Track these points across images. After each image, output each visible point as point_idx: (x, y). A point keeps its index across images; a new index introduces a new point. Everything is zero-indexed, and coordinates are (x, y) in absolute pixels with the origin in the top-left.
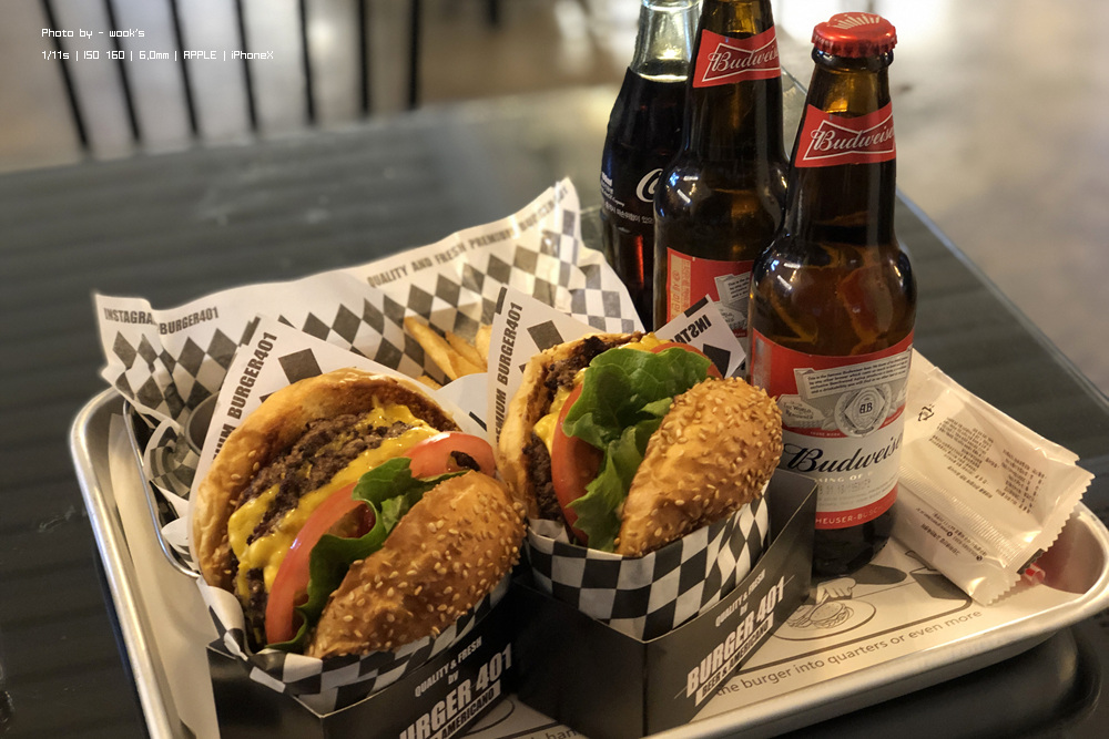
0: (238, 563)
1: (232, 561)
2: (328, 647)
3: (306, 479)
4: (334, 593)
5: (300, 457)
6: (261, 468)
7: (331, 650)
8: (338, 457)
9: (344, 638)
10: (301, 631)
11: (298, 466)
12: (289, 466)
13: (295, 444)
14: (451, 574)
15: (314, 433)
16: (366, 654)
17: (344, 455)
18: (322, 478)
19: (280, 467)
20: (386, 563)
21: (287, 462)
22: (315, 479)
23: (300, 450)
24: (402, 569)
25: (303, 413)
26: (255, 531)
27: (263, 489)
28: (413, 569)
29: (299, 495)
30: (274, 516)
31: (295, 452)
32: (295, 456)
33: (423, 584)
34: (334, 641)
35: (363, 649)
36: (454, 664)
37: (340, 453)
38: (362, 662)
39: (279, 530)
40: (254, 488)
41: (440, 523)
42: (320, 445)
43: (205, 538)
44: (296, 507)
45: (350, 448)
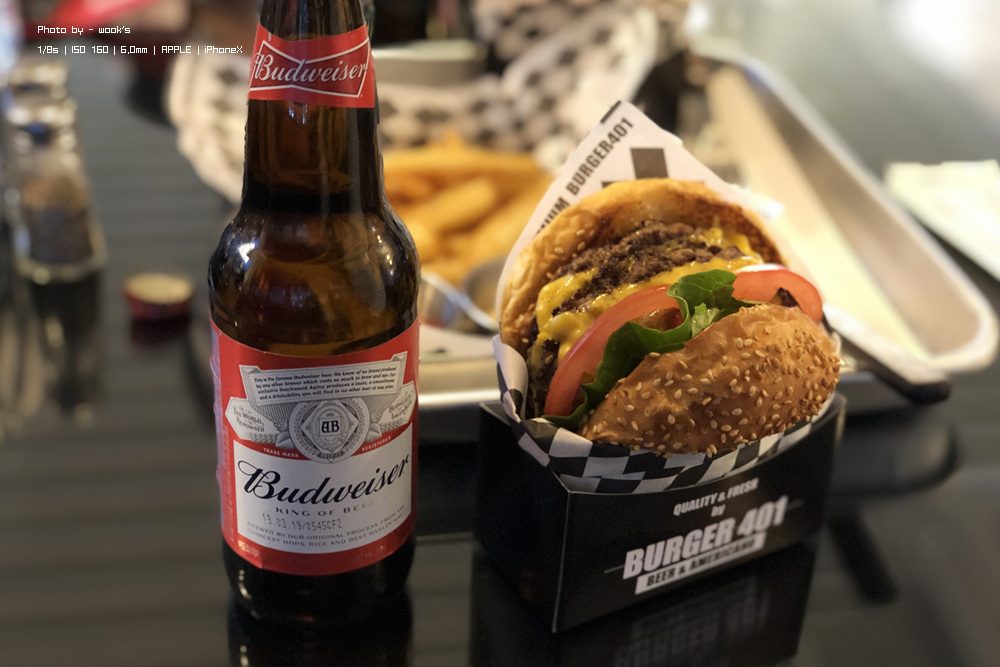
0: (537, 332)
1: (533, 330)
2: (601, 432)
3: (628, 271)
4: (622, 380)
5: (627, 248)
6: (586, 248)
7: (603, 435)
8: (665, 259)
9: (620, 427)
10: (579, 409)
11: (622, 257)
12: (615, 255)
13: (625, 236)
14: (745, 395)
15: (648, 230)
16: (636, 451)
17: (671, 259)
18: (643, 274)
19: (604, 253)
20: (682, 363)
21: (613, 251)
22: (635, 273)
23: (629, 243)
24: (698, 374)
25: (642, 209)
26: (564, 305)
27: (583, 268)
28: (708, 377)
29: (616, 283)
30: (585, 296)
31: (623, 243)
32: (622, 248)
33: (714, 397)
34: (609, 427)
35: (635, 443)
36: (722, 497)
37: (667, 256)
38: (631, 458)
39: (586, 309)
40: (574, 264)
41: (749, 341)
42: (649, 244)
43: (513, 301)
44: (609, 293)
45: (678, 255)
